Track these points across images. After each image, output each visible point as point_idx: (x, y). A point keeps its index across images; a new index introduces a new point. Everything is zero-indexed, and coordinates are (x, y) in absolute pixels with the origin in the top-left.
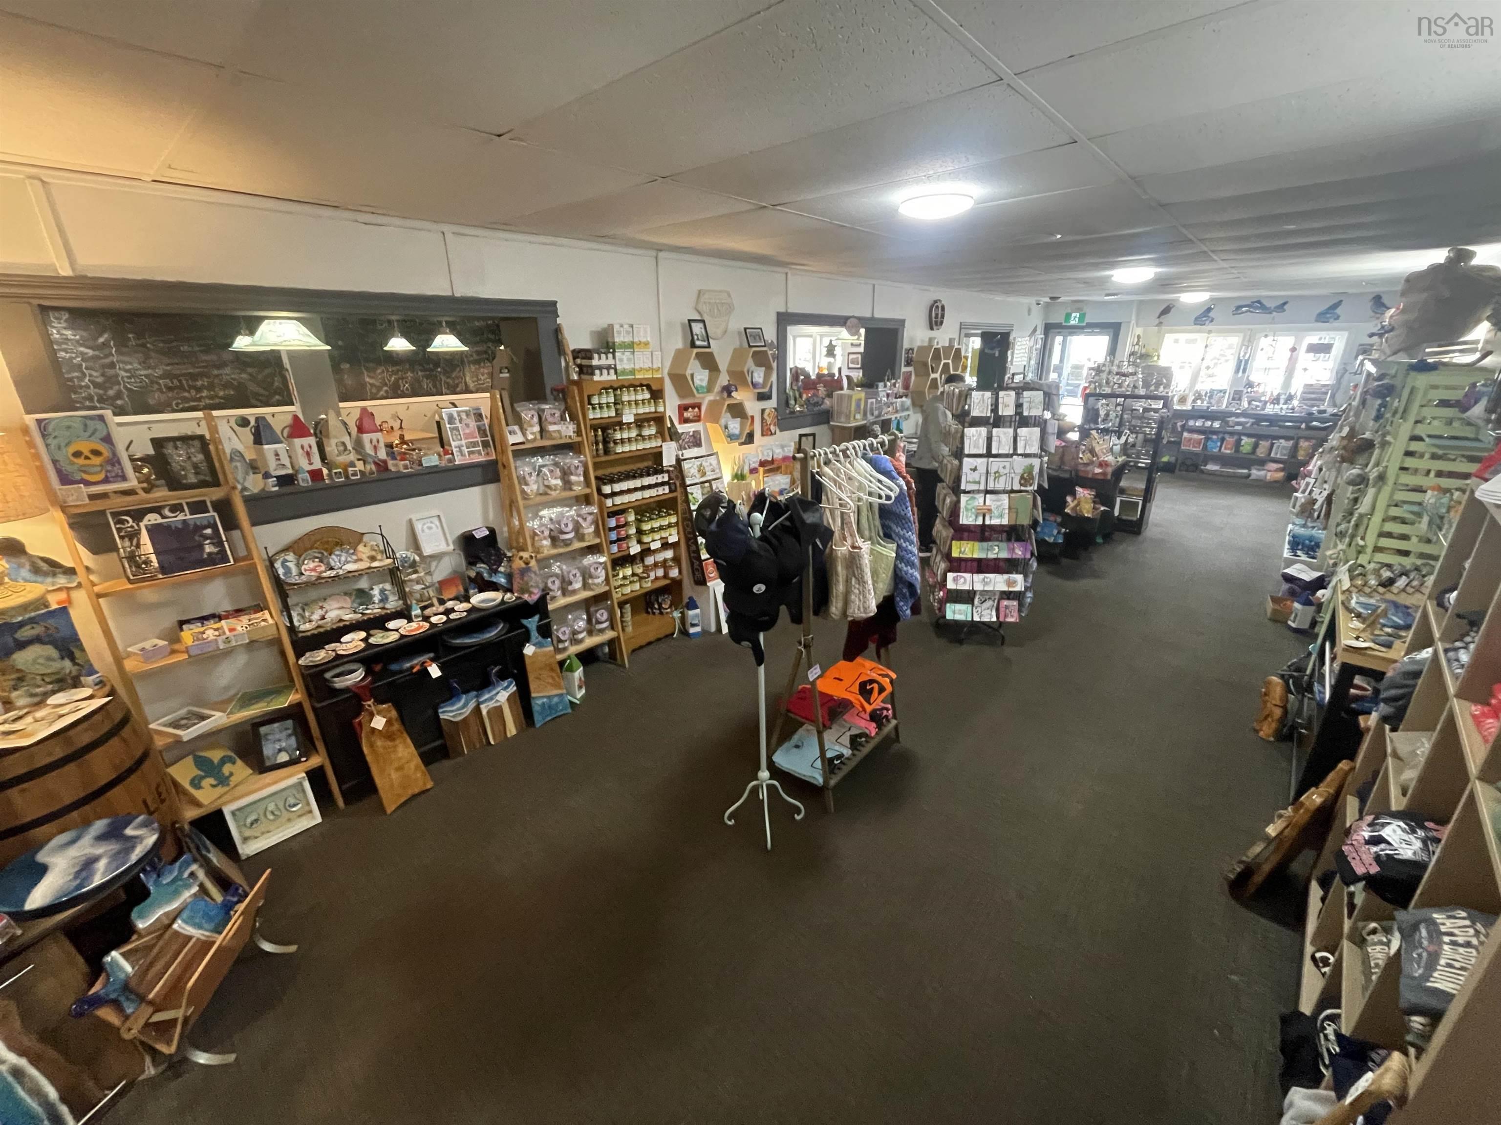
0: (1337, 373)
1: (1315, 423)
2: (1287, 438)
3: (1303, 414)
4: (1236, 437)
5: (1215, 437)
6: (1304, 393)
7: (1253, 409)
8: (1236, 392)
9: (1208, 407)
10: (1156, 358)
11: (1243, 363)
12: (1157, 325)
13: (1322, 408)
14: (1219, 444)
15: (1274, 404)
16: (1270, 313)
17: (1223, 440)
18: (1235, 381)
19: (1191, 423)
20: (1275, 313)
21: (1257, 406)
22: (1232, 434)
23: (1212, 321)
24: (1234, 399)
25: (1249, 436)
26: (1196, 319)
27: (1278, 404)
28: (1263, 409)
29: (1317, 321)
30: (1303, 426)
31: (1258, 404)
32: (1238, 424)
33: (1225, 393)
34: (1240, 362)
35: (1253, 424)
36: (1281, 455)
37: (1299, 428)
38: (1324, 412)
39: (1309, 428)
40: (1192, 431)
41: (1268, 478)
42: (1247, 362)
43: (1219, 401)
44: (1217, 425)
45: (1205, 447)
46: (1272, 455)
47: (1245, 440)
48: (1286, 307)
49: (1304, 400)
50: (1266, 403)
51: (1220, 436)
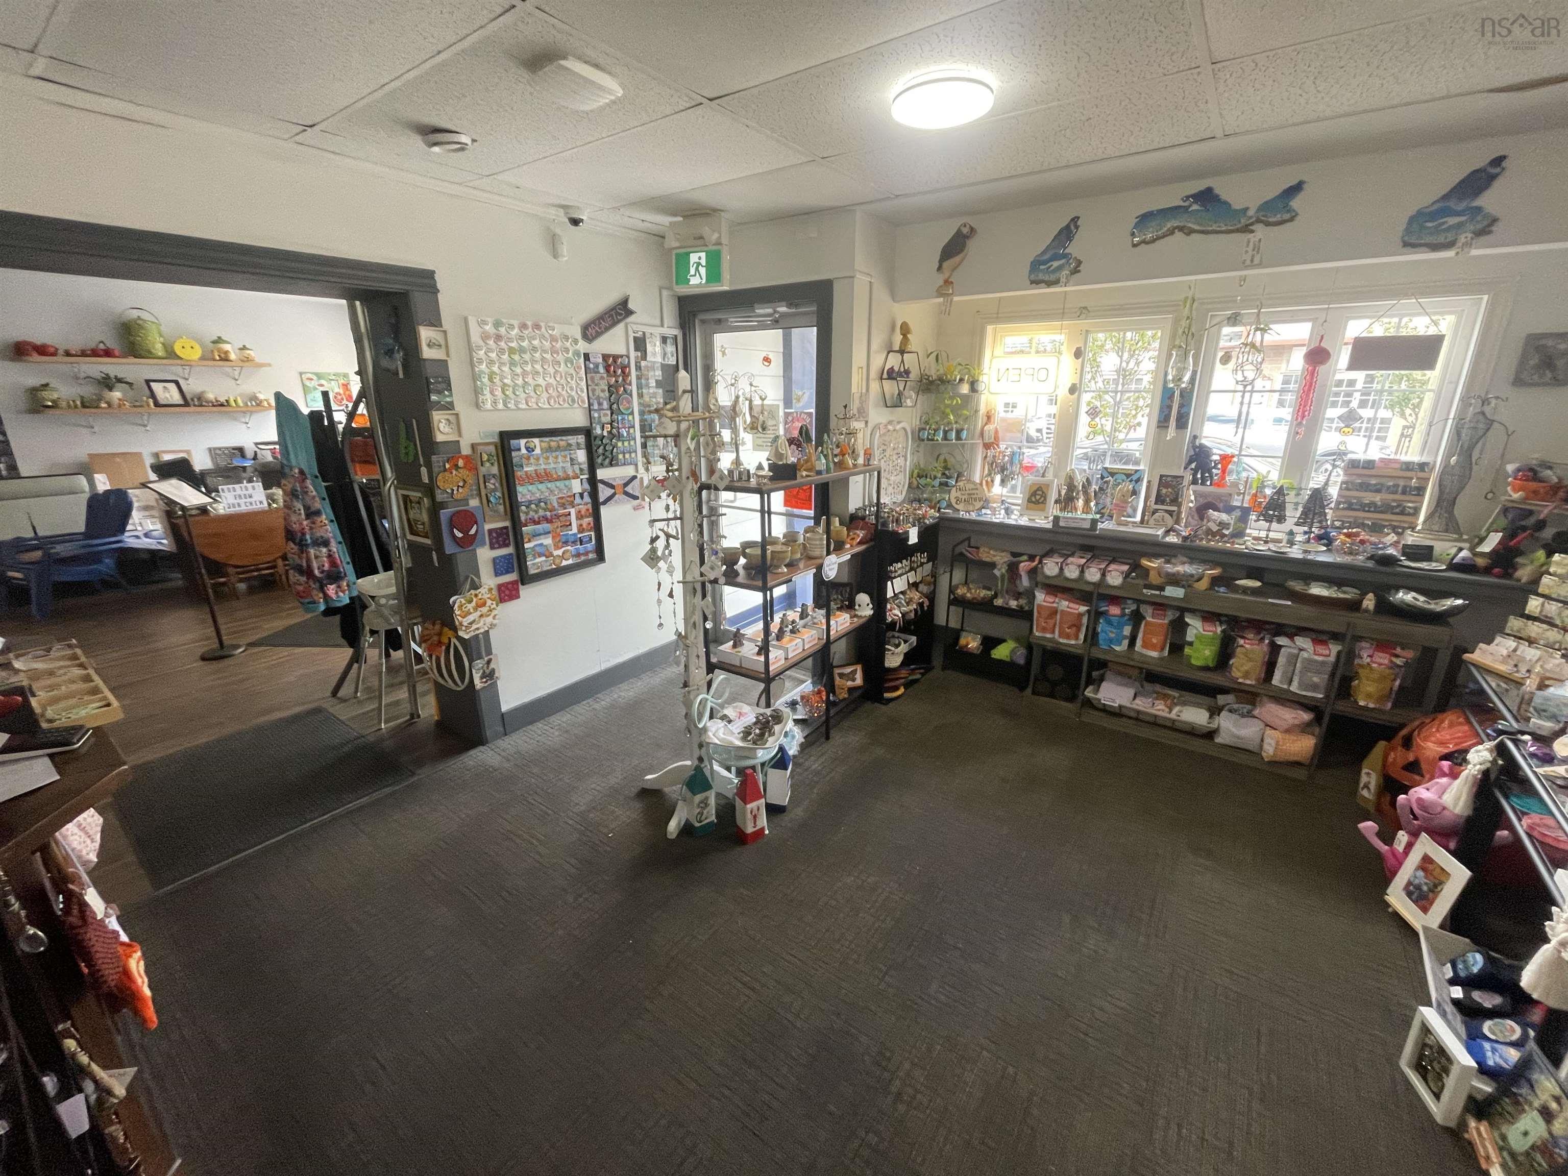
0: (1457, 432)
1: (1405, 597)
2: (1320, 637)
3: (1360, 560)
4: (1171, 615)
5: (1115, 610)
6: (1346, 486)
7: (1209, 532)
8: (1164, 481)
9: (1094, 522)
10: (965, 389)
11: (1177, 393)
12: (940, 294)
14: (1127, 631)
15: (1269, 519)
16: (1246, 229)
17: (1137, 618)
18: (1159, 448)
19: (1051, 568)
20: (1260, 231)
21: (1223, 525)
22: (1160, 606)
23: (1075, 271)
24: (1159, 500)
25: (1209, 617)
26: (1036, 265)
27: (1281, 519)
28: (1239, 534)
29: (1408, 245)
30: (1369, 602)
31: (1224, 517)
32: (1175, 580)
33: (1138, 480)
34: (1168, 395)
35: (1215, 581)
36: (1302, 685)
37: (1354, 606)
38: (1425, 553)
39: (1386, 608)
40: (1057, 588)
41: (1269, 750)
42: (1186, 395)
43: (1122, 507)
44: (1115, 578)
45: (1092, 637)
46: (1276, 680)
47: (1195, 627)
48: (1296, 203)
50: (1245, 512)
51: (1131, 607)
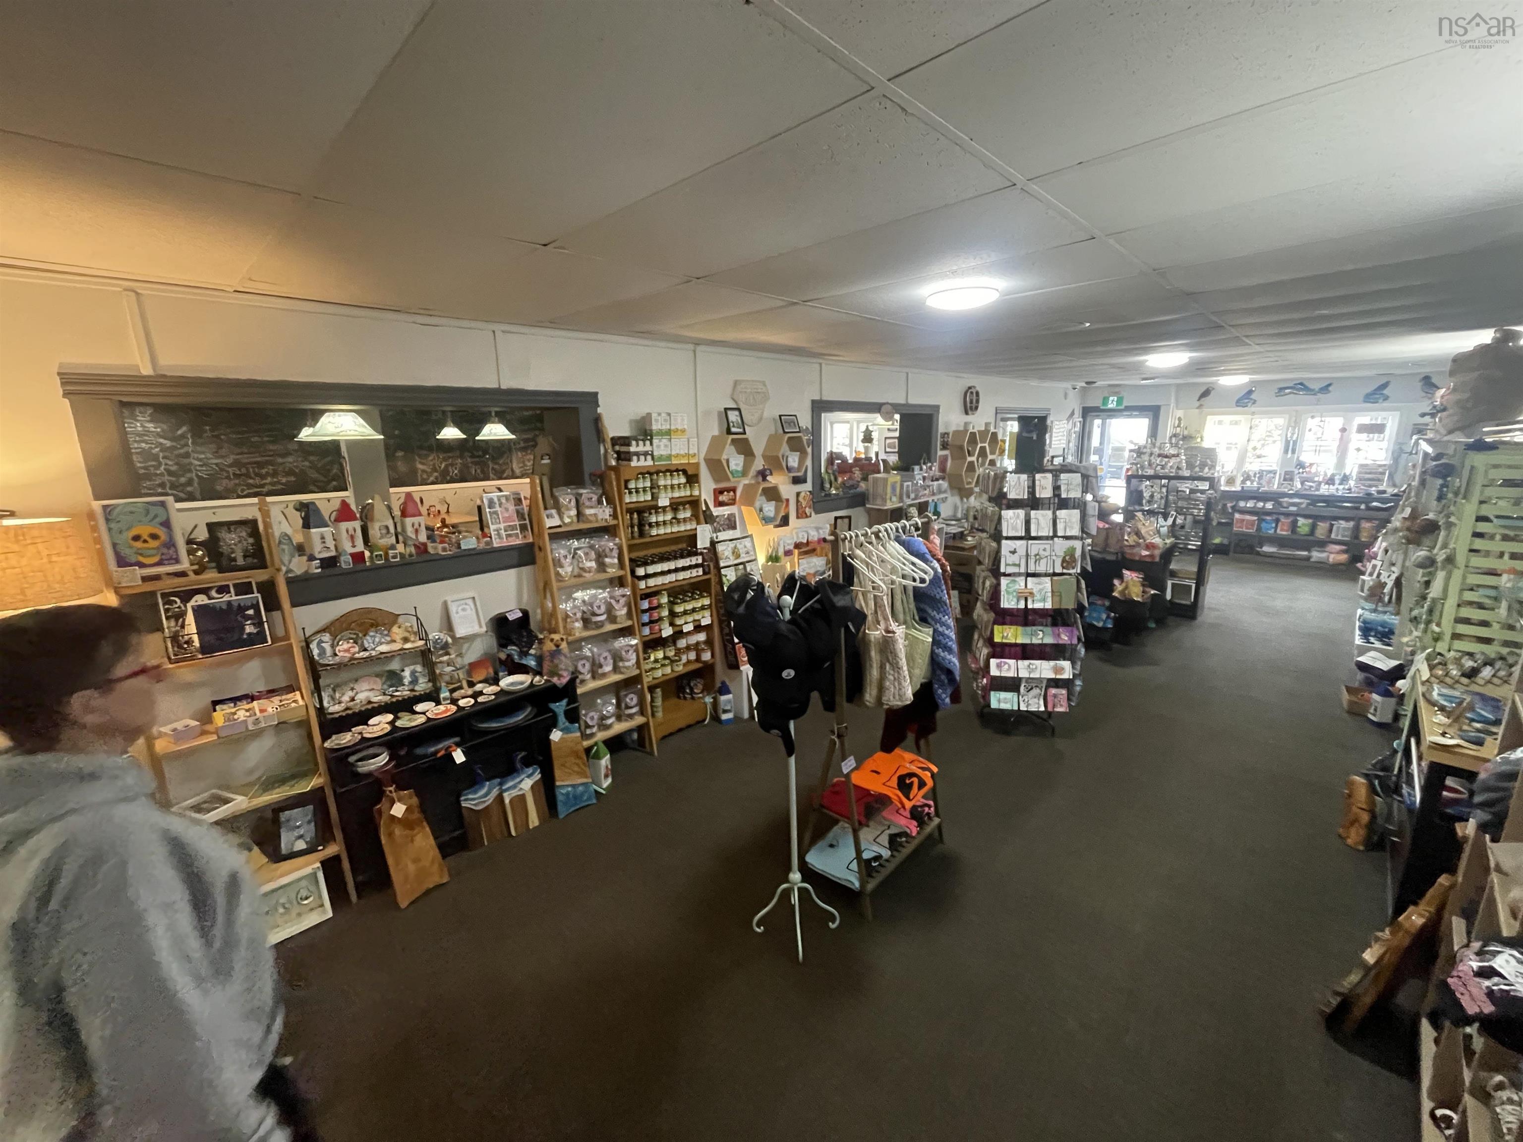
0: (1393, 453)
1: (1375, 504)
2: (1347, 519)
3: (1361, 495)
4: (1291, 519)
5: (1268, 518)
6: (1359, 473)
7: (1306, 489)
8: (1286, 473)
9: (1259, 488)
10: (1199, 440)
11: (1291, 442)
12: (1198, 408)
13: (1381, 488)
14: (1274, 525)
15: (1329, 484)
16: (1315, 394)
17: (1277, 521)
18: (1284, 462)
19: (1242, 504)
20: (1320, 395)
21: (1311, 487)
22: (1287, 515)
23: (1254, 403)
24: (1285, 480)
25: (1306, 516)
26: (1237, 402)
27: (1334, 484)
28: (1318, 490)
29: (1365, 402)
30: (1363, 507)
31: (1311, 484)
32: (1294, 504)
33: (1275, 473)
34: (1287, 442)
35: (1309, 504)
36: (1343, 536)
37: (1358, 508)
38: (1384, 492)
39: (1369, 508)
40: (1243, 512)
41: (1331, 560)
42: (1295, 443)
43: (1270, 482)
44: (1269, 506)
45: (1259, 529)
46: (1333, 536)
47: (1301, 521)
48: (1330, 388)
49: (1361, 480)
50: (1320, 483)
51: (1275, 517)
